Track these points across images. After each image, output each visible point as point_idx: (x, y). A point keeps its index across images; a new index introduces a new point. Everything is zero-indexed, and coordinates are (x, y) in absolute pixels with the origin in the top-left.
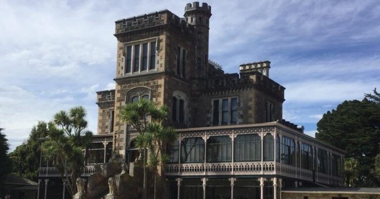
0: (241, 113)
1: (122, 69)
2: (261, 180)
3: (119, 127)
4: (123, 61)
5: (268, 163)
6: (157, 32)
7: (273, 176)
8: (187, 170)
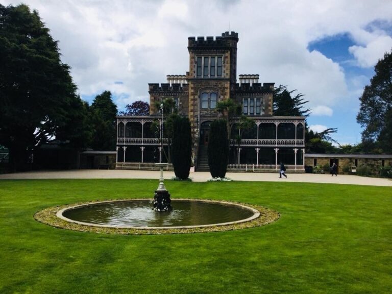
0: (264, 108)
1: (195, 72)
2: (296, 150)
3: (194, 113)
4: (195, 67)
5: (300, 140)
6: (223, 51)
7: (303, 148)
8: (245, 143)
